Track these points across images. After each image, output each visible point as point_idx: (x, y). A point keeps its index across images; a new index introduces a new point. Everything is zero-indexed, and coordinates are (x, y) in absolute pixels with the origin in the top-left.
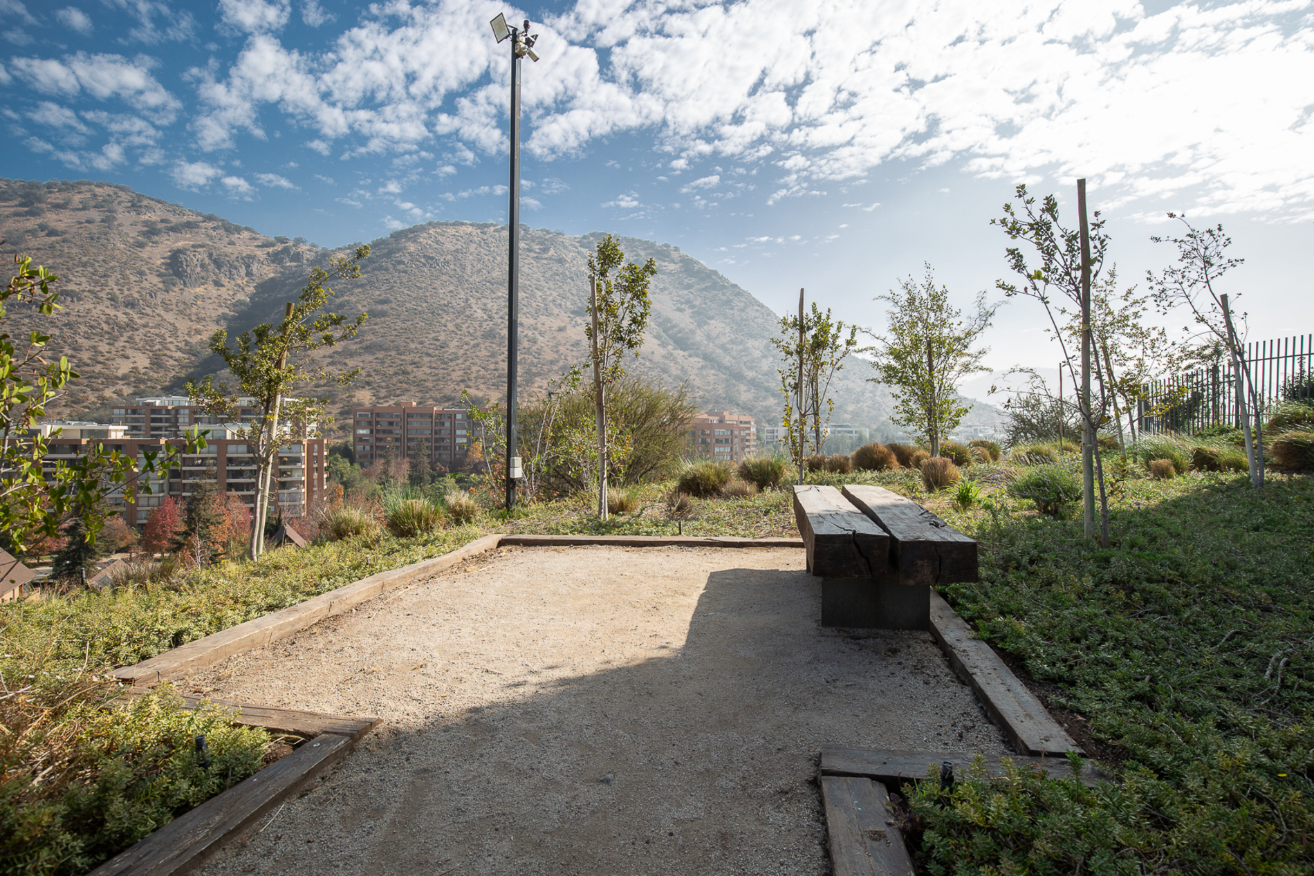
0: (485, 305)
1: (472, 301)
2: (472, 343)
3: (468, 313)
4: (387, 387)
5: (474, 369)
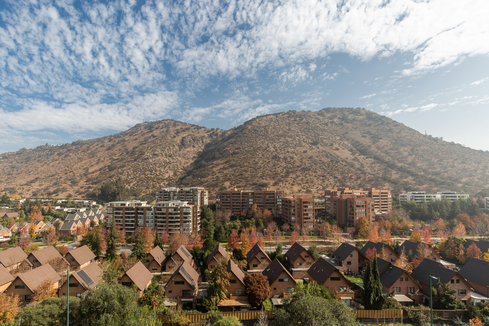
0: (275, 145)
1: (270, 144)
2: (267, 161)
3: (267, 149)
4: (235, 180)
5: (267, 171)
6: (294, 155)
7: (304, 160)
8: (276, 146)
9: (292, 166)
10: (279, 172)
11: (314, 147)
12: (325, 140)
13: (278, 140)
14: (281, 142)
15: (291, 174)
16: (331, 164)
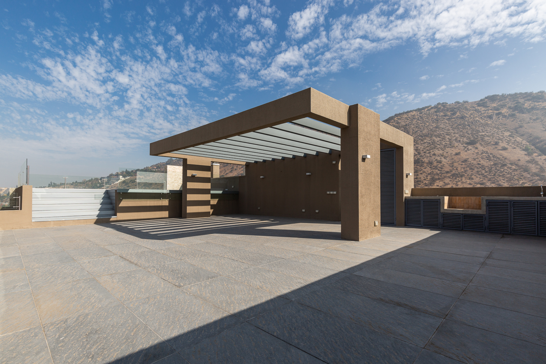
6: (442, 158)
7: (455, 164)
8: (419, 148)
9: (439, 172)
10: (422, 179)
11: (470, 147)
12: (486, 138)
13: (422, 140)
14: (425, 143)
15: (438, 181)
16: (493, 169)
